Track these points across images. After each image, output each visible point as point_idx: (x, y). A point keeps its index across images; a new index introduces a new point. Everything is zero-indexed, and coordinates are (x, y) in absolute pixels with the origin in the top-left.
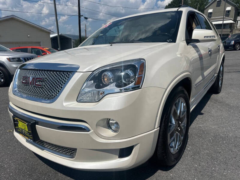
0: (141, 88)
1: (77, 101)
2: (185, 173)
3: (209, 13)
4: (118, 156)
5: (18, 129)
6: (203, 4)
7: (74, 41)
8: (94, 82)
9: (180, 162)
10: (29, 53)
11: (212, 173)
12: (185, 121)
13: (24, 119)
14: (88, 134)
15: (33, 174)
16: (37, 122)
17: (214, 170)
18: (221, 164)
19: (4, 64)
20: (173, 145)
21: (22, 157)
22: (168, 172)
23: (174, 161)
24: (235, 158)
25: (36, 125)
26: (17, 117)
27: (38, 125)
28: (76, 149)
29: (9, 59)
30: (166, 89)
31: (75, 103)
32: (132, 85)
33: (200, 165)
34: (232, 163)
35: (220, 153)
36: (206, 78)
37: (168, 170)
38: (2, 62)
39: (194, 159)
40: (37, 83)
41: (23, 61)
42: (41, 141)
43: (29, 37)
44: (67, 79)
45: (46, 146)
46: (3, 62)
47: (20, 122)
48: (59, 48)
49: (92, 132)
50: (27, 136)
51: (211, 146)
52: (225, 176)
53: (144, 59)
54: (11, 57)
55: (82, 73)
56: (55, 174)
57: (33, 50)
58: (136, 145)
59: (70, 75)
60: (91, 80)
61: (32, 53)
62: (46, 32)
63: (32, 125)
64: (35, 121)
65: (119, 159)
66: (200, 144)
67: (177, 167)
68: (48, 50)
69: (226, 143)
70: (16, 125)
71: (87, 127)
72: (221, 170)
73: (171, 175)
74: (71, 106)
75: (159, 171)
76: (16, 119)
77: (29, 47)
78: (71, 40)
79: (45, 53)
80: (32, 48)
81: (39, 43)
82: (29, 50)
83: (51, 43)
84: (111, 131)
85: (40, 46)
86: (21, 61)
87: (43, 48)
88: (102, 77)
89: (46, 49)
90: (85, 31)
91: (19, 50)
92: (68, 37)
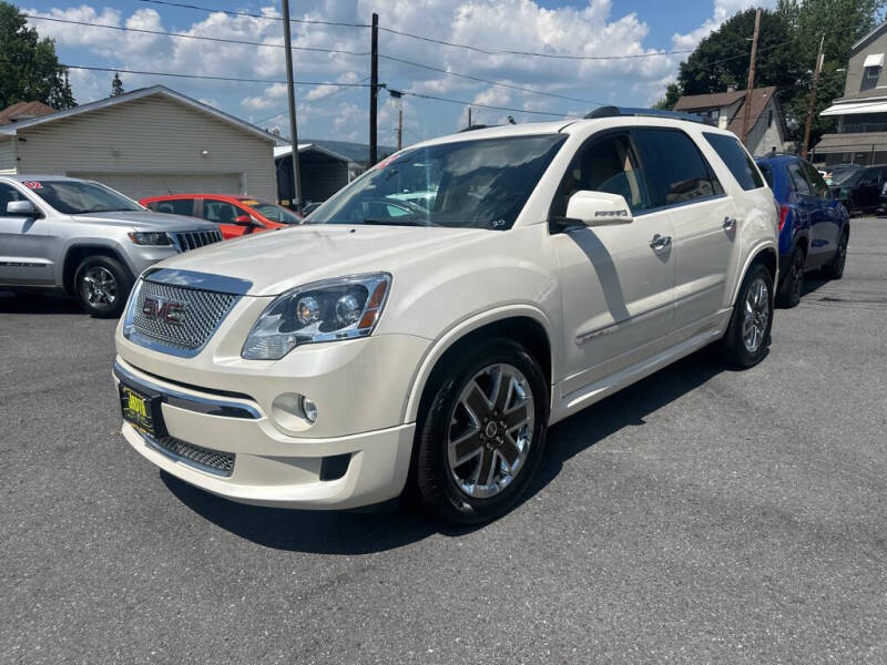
0: (369, 335)
1: (242, 356)
3: (867, 67)
4: (318, 477)
5: (128, 412)
6: (848, 35)
8: (282, 318)
10: (197, 216)
13: (141, 391)
14: (256, 423)
16: (164, 397)
19: (121, 252)
25: (163, 404)
26: (128, 386)
27: (166, 402)
28: (234, 455)
29: (135, 237)
30: (435, 342)
31: (238, 360)
32: (352, 327)
36: (634, 320)
38: (114, 246)
40: (170, 316)
41: (173, 243)
42: (173, 439)
43: (204, 156)
44: (226, 310)
45: (181, 452)
46: (118, 244)
47: (132, 397)
48: (295, 198)
50: (145, 428)
53: (390, 275)
54: (140, 230)
55: (254, 299)
57: (209, 205)
58: (355, 453)
59: (233, 300)
61: (205, 217)
62: (261, 139)
63: (155, 402)
64: (160, 395)
65: (322, 482)
68: (256, 207)
70: (124, 404)
71: (255, 410)
74: (229, 364)
75: (437, 535)
76: (125, 389)
77: (199, 194)
78: (346, 167)
79: (245, 217)
80: (207, 201)
81: (237, 176)
82: (198, 206)
83: (275, 177)
84: (303, 421)
85: (240, 186)
86: (168, 244)
87: (241, 200)
88: (298, 308)
89: (249, 203)
90: (397, 135)
91: (167, 205)
92: (335, 154)
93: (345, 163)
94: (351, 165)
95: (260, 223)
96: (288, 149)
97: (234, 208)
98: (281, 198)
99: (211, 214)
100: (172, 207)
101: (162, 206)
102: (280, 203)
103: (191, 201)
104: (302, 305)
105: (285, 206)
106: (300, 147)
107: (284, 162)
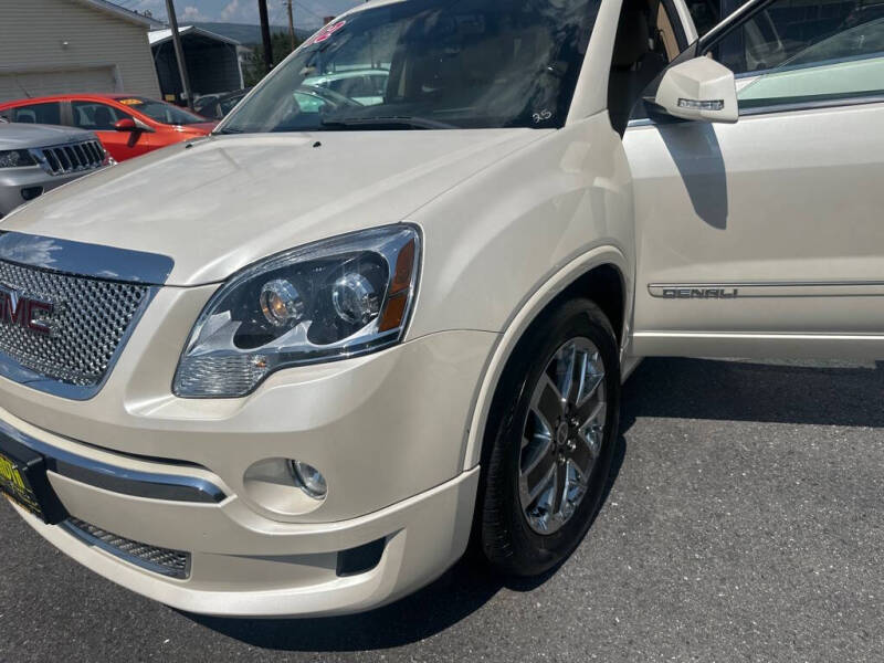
0: (400, 342)
1: (174, 392)
2: (588, 597)
4: (334, 572)
7: (247, 50)
8: (234, 318)
9: (575, 556)
10: (67, 124)
11: (676, 595)
12: (599, 412)
14: (217, 508)
15: (73, 615)
16: (49, 462)
17: (686, 583)
18: (716, 561)
20: (550, 503)
21: (38, 552)
22: (530, 594)
23: (550, 558)
24: (769, 534)
27: (55, 471)
28: (188, 554)
30: (502, 333)
31: (168, 400)
32: (368, 331)
33: (642, 566)
34: (754, 554)
35: (719, 516)
37: (531, 589)
39: (626, 541)
40: (33, 321)
41: (40, 162)
43: (65, 47)
44: (133, 313)
48: (182, 91)
49: (235, 501)
51: (696, 490)
52: (720, 604)
55: (181, 292)
56: (146, 612)
57: (80, 108)
58: (392, 535)
59: (142, 295)
60: (221, 309)
61: (77, 124)
62: (131, 23)
64: (40, 459)
65: (340, 579)
66: (658, 482)
67: (561, 575)
68: (137, 107)
69: (750, 475)
71: (213, 487)
72: (710, 582)
73: (539, 605)
74: (149, 414)
77: (65, 94)
78: (235, 51)
79: (127, 120)
80: (76, 104)
81: (109, 69)
82: (66, 110)
83: (154, 69)
84: (299, 492)
85: (114, 81)
86: (33, 164)
87: (118, 99)
88: (262, 300)
89: (130, 102)
90: (287, 11)
91: (24, 112)
92: (221, 37)
93: (232, 46)
94: (239, 49)
95: (147, 127)
96: (167, 33)
97: (111, 110)
98: (164, 92)
99: (85, 120)
100: (32, 113)
101: (19, 113)
102: (164, 99)
103: (55, 106)
104: (269, 294)
105: (172, 102)
106: (180, 30)
107: (163, 49)
